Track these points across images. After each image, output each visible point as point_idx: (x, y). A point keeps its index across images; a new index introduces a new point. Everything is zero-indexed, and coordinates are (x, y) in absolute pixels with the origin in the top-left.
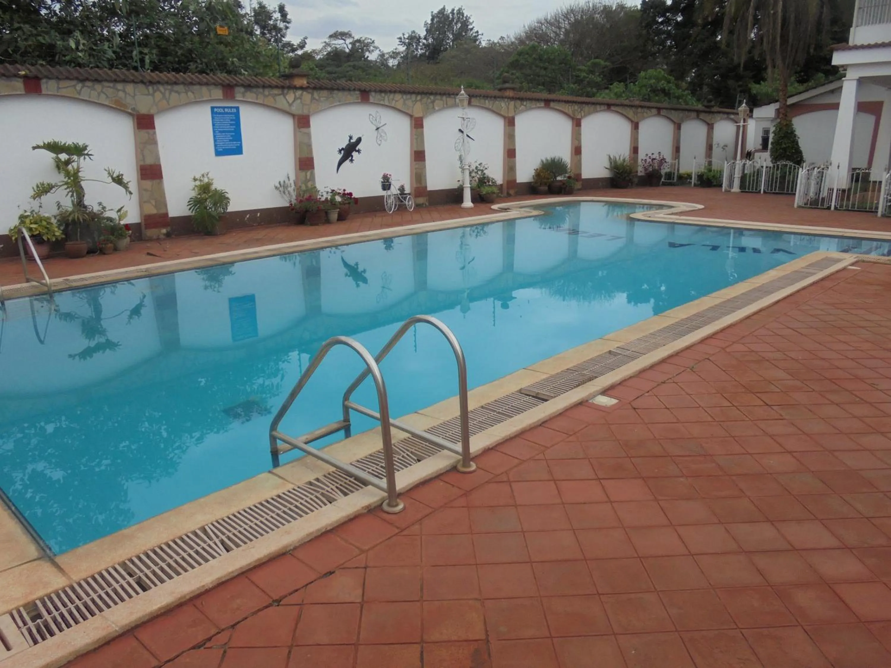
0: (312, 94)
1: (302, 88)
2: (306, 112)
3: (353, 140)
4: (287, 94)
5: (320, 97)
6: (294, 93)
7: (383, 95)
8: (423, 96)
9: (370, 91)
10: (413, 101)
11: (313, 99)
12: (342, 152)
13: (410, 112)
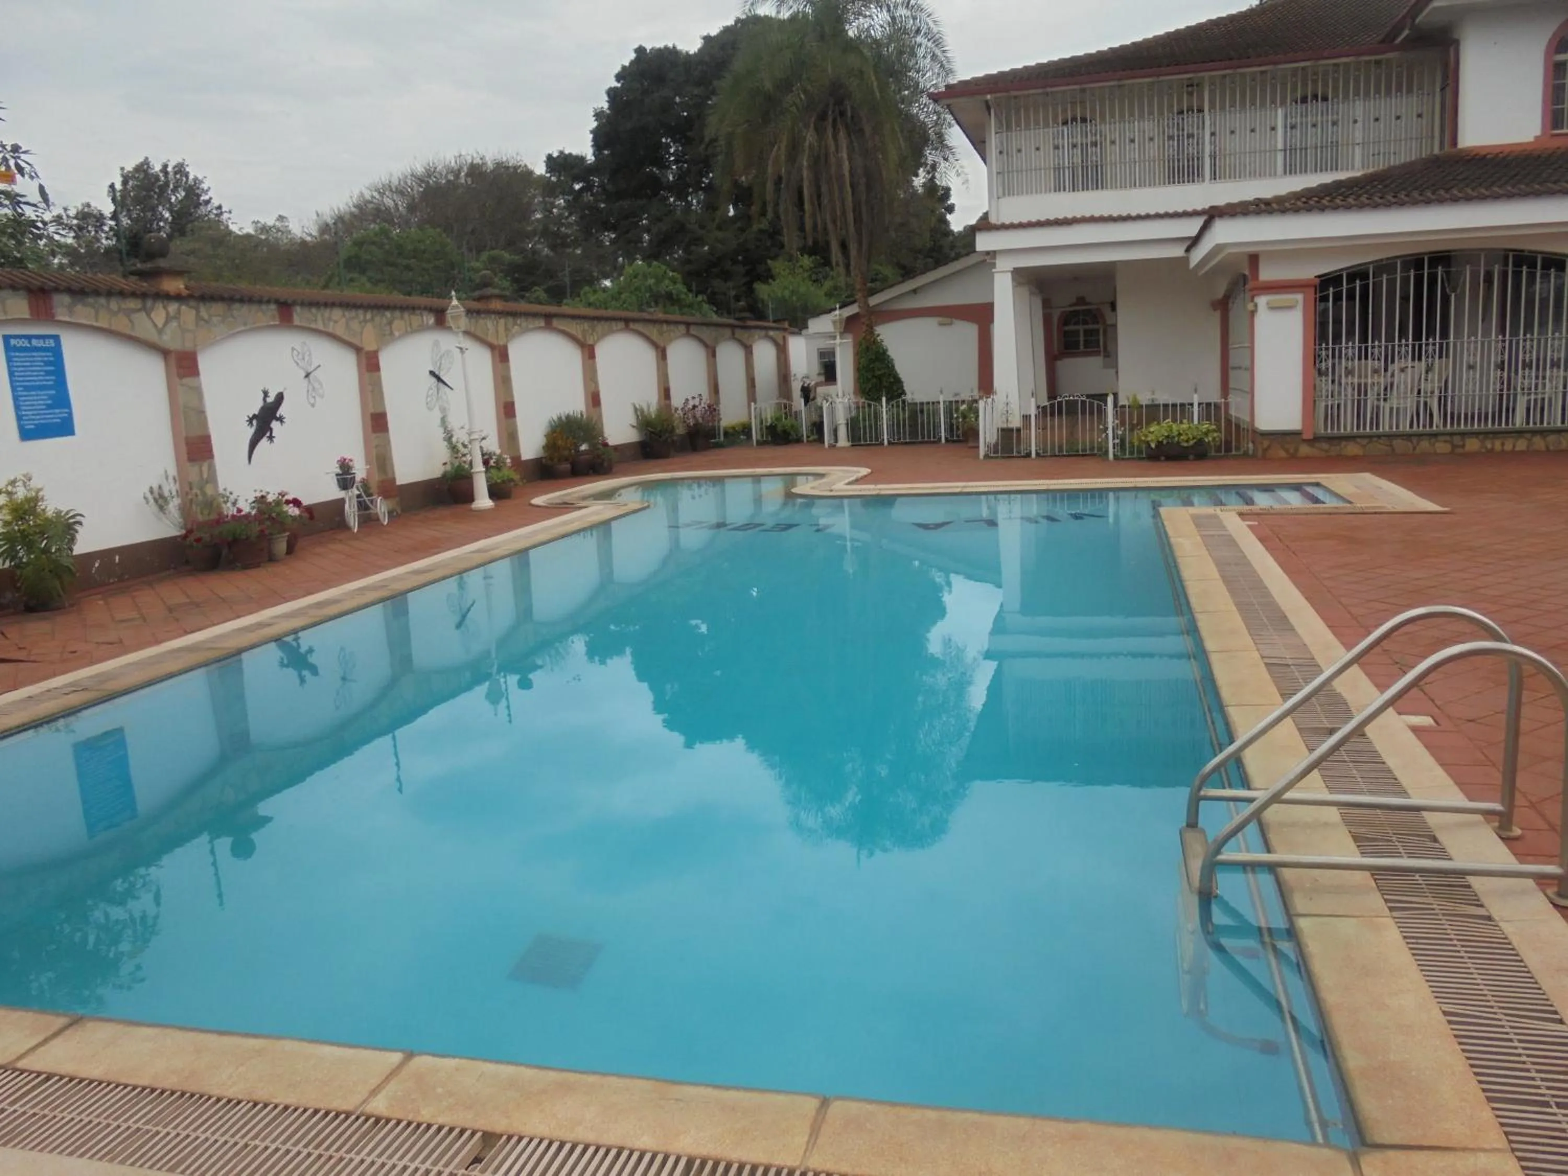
0: (198, 312)
1: (178, 298)
2: (188, 346)
3: (270, 399)
4: (152, 309)
5: (210, 316)
6: (165, 308)
7: (314, 310)
8: (375, 312)
9: (294, 303)
10: (360, 322)
11: (199, 318)
12: (255, 422)
13: (355, 341)
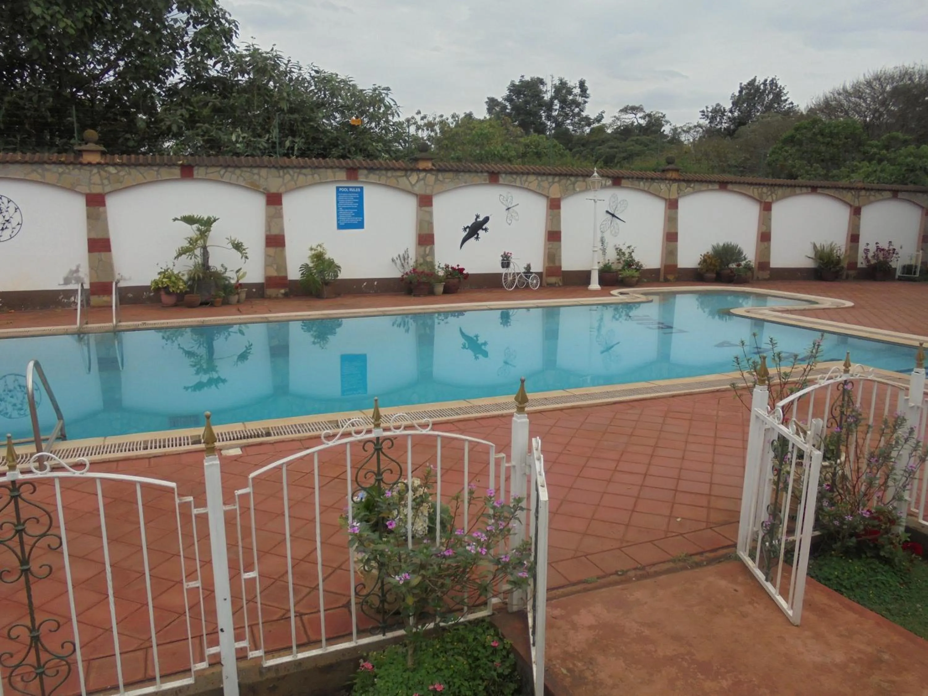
0: (437, 176)
1: (424, 170)
2: (428, 192)
3: (481, 219)
4: (410, 176)
5: (444, 179)
6: (418, 175)
7: (515, 176)
8: (562, 177)
9: (499, 173)
10: (549, 183)
11: (437, 180)
12: (468, 230)
13: (545, 193)
